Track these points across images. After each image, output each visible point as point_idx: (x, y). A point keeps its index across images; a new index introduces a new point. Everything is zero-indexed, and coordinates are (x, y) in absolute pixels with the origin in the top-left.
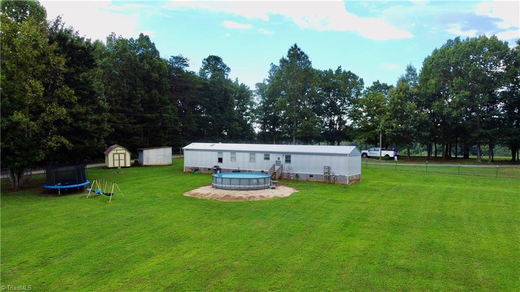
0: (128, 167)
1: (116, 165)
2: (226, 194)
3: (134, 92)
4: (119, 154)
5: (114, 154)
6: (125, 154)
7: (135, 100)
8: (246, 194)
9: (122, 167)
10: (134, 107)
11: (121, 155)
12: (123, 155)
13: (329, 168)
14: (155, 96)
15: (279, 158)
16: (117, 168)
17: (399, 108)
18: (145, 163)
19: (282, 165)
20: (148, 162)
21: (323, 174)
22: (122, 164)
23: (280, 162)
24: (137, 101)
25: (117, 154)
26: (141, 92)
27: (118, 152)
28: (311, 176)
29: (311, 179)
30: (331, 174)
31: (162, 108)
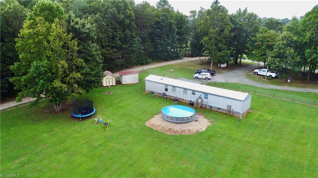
0: (114, 86)
1: (108, 85)
2: (169, 127)
3: (115, 33)
4: (109, 79)
5: (106, 79)
6: (112, 79)
7: (116, 38)
8: (180, 128)
9: (111, 86)
10: (115, 43)
11: (110, 79)
12: (111, 79)
13: (230, 107)
14: (128, 34)
15: (201, 95)
16: (108, 86)
17: (282, 52)
18: (123, 83)
19: (202, 100)
20: (125, 82)
21: (227, 109)
22: (111, 85)
23: (201, 97)
24: (117, 39)
25: (108, 78)
26: (119, 33)
27: (108, 77)
28: (219, 109)
29: (219, 111)
30: (231, 110)
31: (131, 40)
